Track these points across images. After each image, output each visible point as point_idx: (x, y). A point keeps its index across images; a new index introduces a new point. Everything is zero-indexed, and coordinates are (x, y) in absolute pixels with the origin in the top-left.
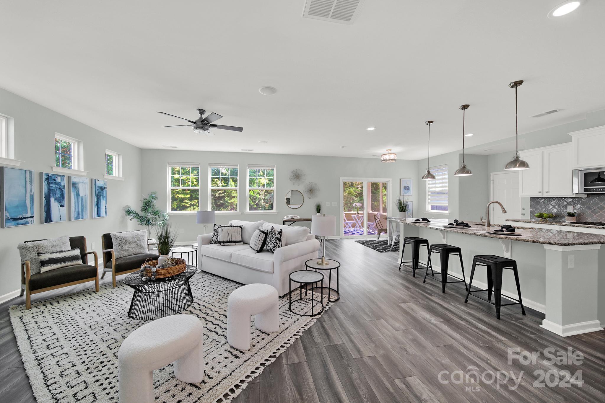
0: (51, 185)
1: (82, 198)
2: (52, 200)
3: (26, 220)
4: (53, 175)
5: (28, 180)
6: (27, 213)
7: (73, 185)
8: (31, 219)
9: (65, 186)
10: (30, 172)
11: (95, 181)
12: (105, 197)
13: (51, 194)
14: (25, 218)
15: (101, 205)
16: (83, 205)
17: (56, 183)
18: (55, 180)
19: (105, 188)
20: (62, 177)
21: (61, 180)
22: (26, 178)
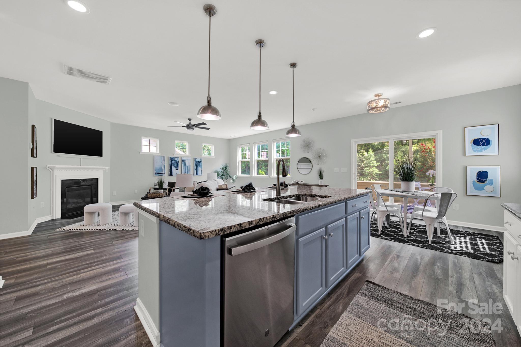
0: (172, 161)
1: (187, 167)
2: (173, 167)
4: (173, 157)
5: (163, 160)
6: (162, 171)
7: (183, 161)
8: (164, 174)
9: (178, 161)
10: (164, 157)
11: (195, 159)
12: (201, 166)
13: (172, 165)
14: (161, 173)
15: (199, 170)
16: (188, 169)
17: (174, 161)
18: (174, 159)
19: (201, 162)
20: (178, 158)
21: (177, 159)
22: (162, 159)
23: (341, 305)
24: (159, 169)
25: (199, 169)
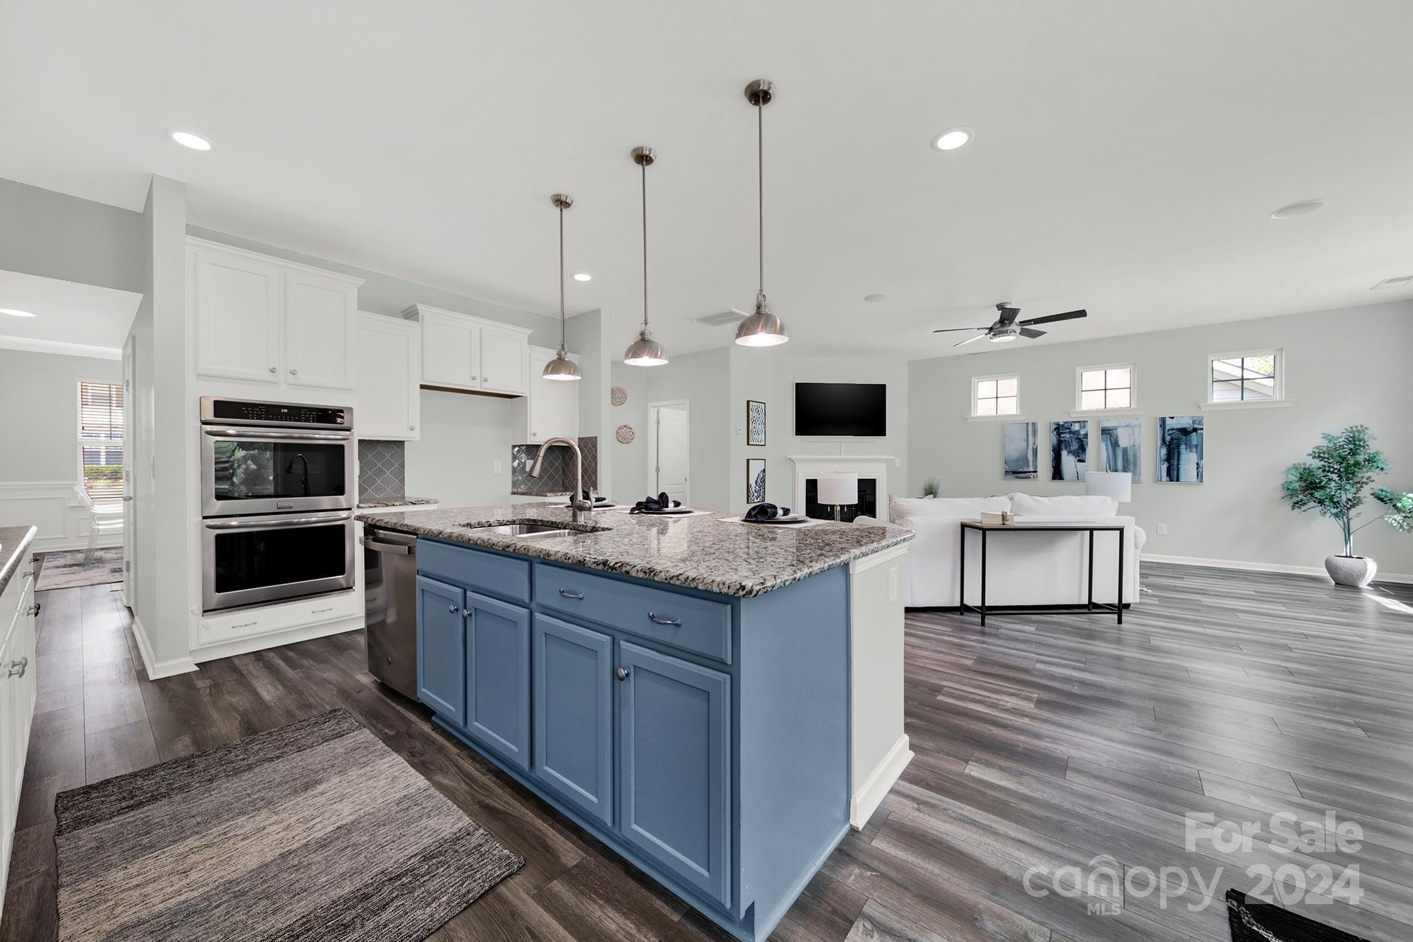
0: (1062, 436)
1: (1125, 451)
2: (1064, 453)
3: (1027, 474)
4: (1066, 423)
5: (1030, 433)
6: (1029, 467)
7: (1105, 431)
8: (1034, 474)
9: (1082, 432)
10: (1034, 424)
11: (1163, 420)
12: (1196, 446)
13: (1063, 446)
14: (1028, 472)
15: (1182, 462)
16: (1128, 460)
17: (1068, 436)
18: (1069, 429)
19: (1195, 430)
20: (1083, 423)
21: (1081, 427)
22: (1027, 431)
23: (454, 784)
24: (1017, 460)
25: (1183, 457)
